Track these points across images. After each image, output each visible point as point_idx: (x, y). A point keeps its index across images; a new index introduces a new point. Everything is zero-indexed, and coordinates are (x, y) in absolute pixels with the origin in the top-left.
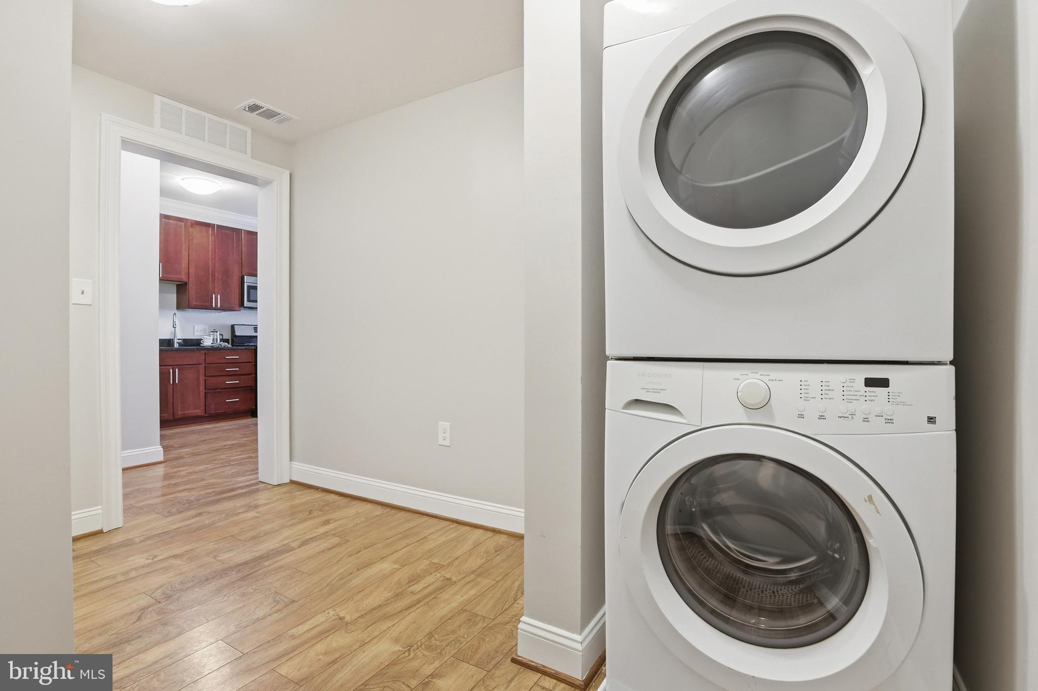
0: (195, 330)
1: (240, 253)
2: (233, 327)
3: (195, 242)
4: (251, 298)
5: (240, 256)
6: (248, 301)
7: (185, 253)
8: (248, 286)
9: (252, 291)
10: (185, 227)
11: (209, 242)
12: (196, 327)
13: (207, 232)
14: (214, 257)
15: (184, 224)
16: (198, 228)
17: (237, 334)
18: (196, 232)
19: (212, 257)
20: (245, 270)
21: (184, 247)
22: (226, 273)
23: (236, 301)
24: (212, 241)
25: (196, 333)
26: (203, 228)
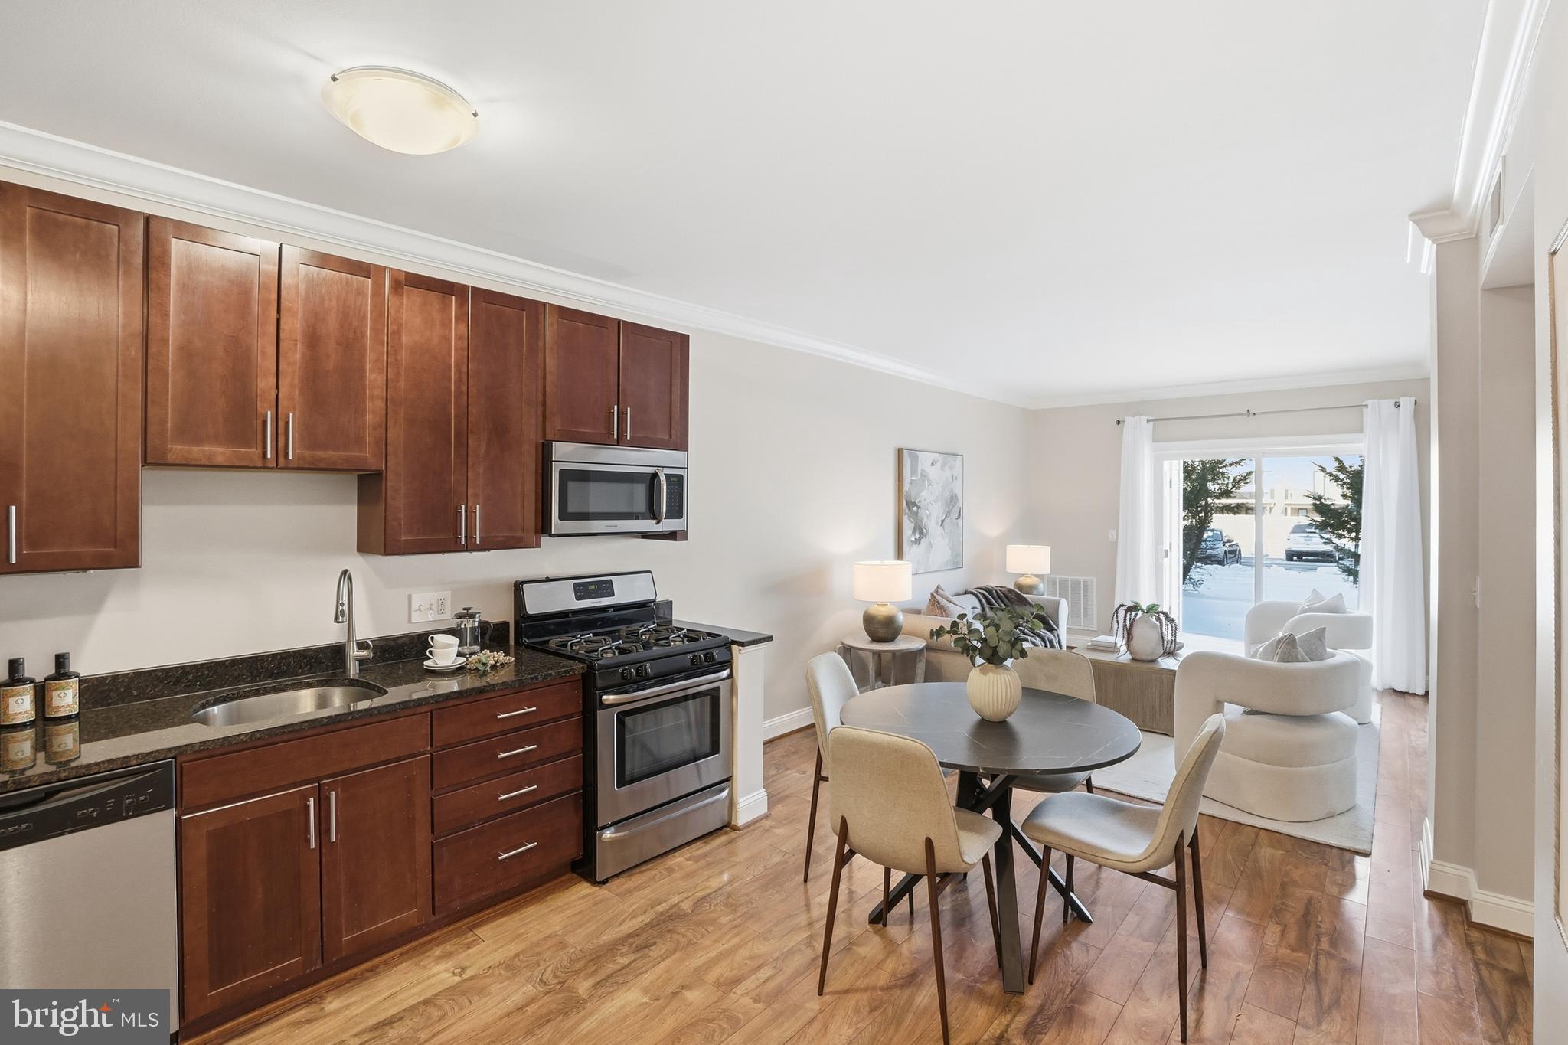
0: (415, 606)
1: (540, 373)
2: (518, 587)
3: (404, 339)
4: (572, 508)
5: (540, 383)
6: (561, 518)
7: (373, 378)
8: (562, 472)
9: (572, 486)
10: (378, 291)
11: (449, 340)
12: (414, 597)
13: (445, 308)
14: (464, 388)
15: (374, 284)
16: (413, 298)
17: (532, 609)
18: (410, 309)
19: (458, 387)
20: (556, 424)
21: (370, 356)
22: (500, 431)
23: (531, 518)
24: (459, 338)
25: (416, 617)
26: (433, 297)
